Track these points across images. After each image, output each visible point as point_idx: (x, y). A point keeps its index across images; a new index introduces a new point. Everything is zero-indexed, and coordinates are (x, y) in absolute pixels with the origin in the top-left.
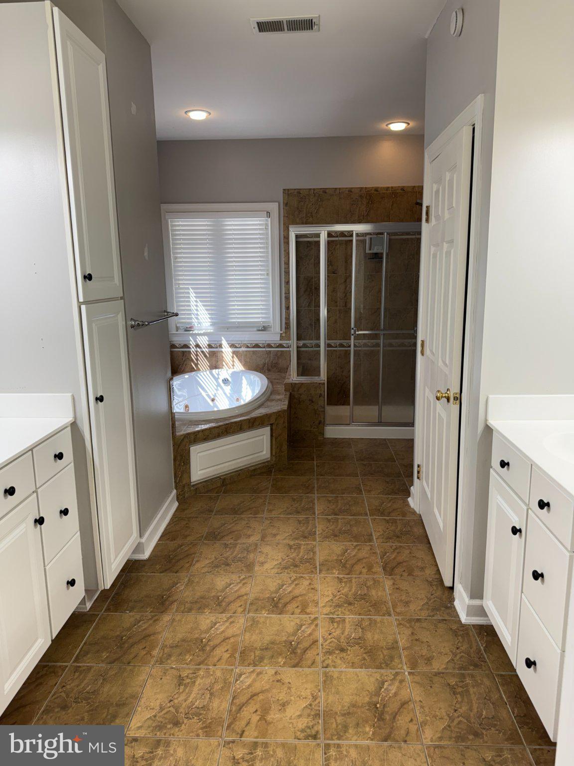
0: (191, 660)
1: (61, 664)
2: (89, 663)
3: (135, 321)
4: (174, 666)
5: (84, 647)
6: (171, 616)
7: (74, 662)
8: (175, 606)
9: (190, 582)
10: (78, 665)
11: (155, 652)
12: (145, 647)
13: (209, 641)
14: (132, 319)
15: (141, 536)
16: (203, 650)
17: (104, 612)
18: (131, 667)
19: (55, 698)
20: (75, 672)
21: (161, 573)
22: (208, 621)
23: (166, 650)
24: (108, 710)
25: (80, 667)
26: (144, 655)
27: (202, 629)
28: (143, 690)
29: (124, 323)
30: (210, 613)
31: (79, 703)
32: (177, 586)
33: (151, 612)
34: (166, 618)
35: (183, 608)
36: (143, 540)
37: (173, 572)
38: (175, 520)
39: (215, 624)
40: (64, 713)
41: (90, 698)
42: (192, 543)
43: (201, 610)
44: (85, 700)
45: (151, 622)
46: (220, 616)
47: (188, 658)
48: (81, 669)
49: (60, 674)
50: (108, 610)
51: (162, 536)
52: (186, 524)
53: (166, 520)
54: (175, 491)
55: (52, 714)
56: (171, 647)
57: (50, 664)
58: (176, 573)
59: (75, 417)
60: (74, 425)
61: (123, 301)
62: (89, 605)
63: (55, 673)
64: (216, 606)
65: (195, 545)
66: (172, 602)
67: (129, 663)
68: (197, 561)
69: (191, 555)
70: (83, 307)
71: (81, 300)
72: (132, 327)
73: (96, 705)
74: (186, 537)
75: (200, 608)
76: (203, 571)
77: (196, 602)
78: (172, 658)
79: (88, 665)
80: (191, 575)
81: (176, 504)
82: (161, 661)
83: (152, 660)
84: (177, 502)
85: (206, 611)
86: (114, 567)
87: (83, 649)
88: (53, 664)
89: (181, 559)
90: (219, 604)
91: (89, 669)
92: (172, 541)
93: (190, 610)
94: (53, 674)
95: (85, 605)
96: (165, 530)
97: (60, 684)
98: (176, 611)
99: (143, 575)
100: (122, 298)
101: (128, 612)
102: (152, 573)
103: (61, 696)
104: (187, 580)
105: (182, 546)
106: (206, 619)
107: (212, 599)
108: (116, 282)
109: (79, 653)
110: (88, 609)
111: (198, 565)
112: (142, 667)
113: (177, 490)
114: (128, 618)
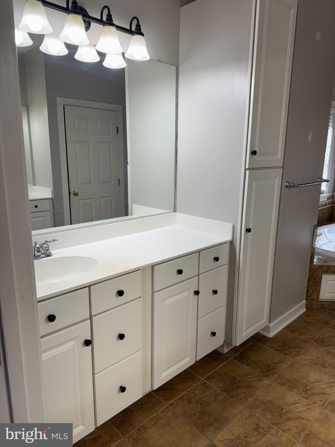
0: (270, 418)
1: (199, 377)
2: (212, 384)
3: (289, 183)
4: (257, 416)
5: (213, 373)
6: (270, 382)
7: (205, 379)
8: (275, 376)
9: (292, 366)
10: (206, 382)
11: (250, 400)
12: (246, 393)
13: (288, 412)
14: (287, 182)
15: (269, 322)
16: (280, 416)
17: (233, 358)
18: (232, 400)
19: (188, 394)
20: (203, 386)
21: (276, 350)
22: (292, 399)
23: (257, 402)
24: (209, 419)
25: (206, 384)
26: (243, 398)
27: (286, 402)
28: (233, 419)
29: (280, 184)
30: (296, 393)
31: (197, 404)
32: (282, 364)
33: (258, 373)
34: (266, 381)
35: (279, 381)
36: (271, 325)
37: (284, 354)
38: (299, 320)
39: (297, 403)
40: (188, 405)
41: (203, 405)
42: (304, 340)
43: (291, 388)
44: (201, 404)
45: (256, 379)
46: (303, 399)
47: (269, 416)
48: (206, 385)
49: (196, 382)
50: (235, 358)
51: (286, 327)
52: (306, 326)
53: (293, 318)
54: (305, 301)
55: (182, 402)
56: (261, 402)
57: (194, 374)
58: (285, 355)
59: (233, 238)
60: (232, 243)
61: (282, 169)
62: (226, 350)
63: (194, 380)
64: (303, 391)
65: (306, 342)
66: (274, 373)
67: (232, 397)
68: (303, 354)
69: (300, 347)
70: (247, 172)
71: (247, 167)
72: (286, 187)
73: (205, 411)
74: (303, 334)
75: (291, 387)
76: (304, 362)
77: (290, 381)
78: (258, 410)
79: (211, 385)
80: (294, 361)
81: (304, 310)
82: (251, 407)
83: (246, 403)
84: (305, 308)
85: (294, 391)
86: (244, 334)
87: (213, 374)
88: (195, 374)
89: (292, 347)
90: (306, 391)
91: (211, 388)
92: (291, 333)
93: (283, 384)
94: (192, 380)
95: (224, 349)
96: (290, 324)
97: (193, 387)
98: (275, 380)
99: (264, 347)
100: (282, 167)
101: (245, 365)
102: (270, 348)
103: (191, 394)
104: (290, 363)
105: (296, 339)
106: (292, 397)
107: (302, 384)
108: (278, 156)
109: (210, 375)
110: (225, 352)
111: (302, 357)
112: (238, 404)
113: (307, 301)
114: (244, 369)
